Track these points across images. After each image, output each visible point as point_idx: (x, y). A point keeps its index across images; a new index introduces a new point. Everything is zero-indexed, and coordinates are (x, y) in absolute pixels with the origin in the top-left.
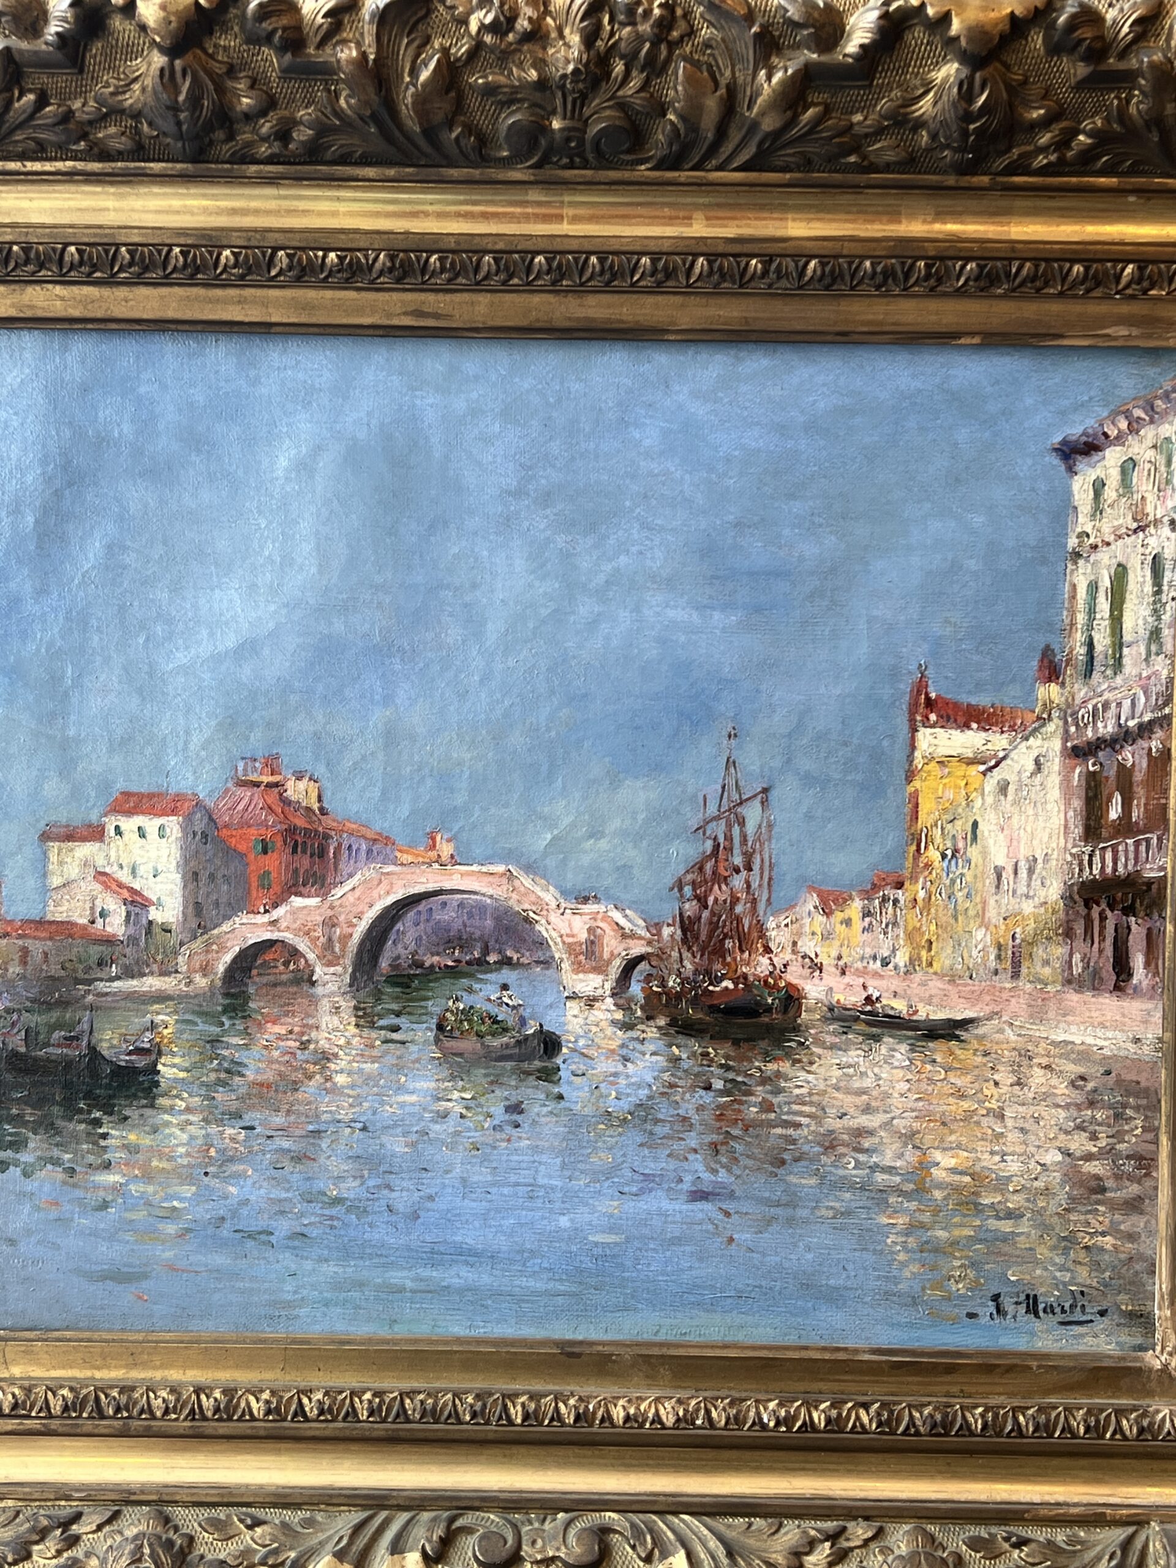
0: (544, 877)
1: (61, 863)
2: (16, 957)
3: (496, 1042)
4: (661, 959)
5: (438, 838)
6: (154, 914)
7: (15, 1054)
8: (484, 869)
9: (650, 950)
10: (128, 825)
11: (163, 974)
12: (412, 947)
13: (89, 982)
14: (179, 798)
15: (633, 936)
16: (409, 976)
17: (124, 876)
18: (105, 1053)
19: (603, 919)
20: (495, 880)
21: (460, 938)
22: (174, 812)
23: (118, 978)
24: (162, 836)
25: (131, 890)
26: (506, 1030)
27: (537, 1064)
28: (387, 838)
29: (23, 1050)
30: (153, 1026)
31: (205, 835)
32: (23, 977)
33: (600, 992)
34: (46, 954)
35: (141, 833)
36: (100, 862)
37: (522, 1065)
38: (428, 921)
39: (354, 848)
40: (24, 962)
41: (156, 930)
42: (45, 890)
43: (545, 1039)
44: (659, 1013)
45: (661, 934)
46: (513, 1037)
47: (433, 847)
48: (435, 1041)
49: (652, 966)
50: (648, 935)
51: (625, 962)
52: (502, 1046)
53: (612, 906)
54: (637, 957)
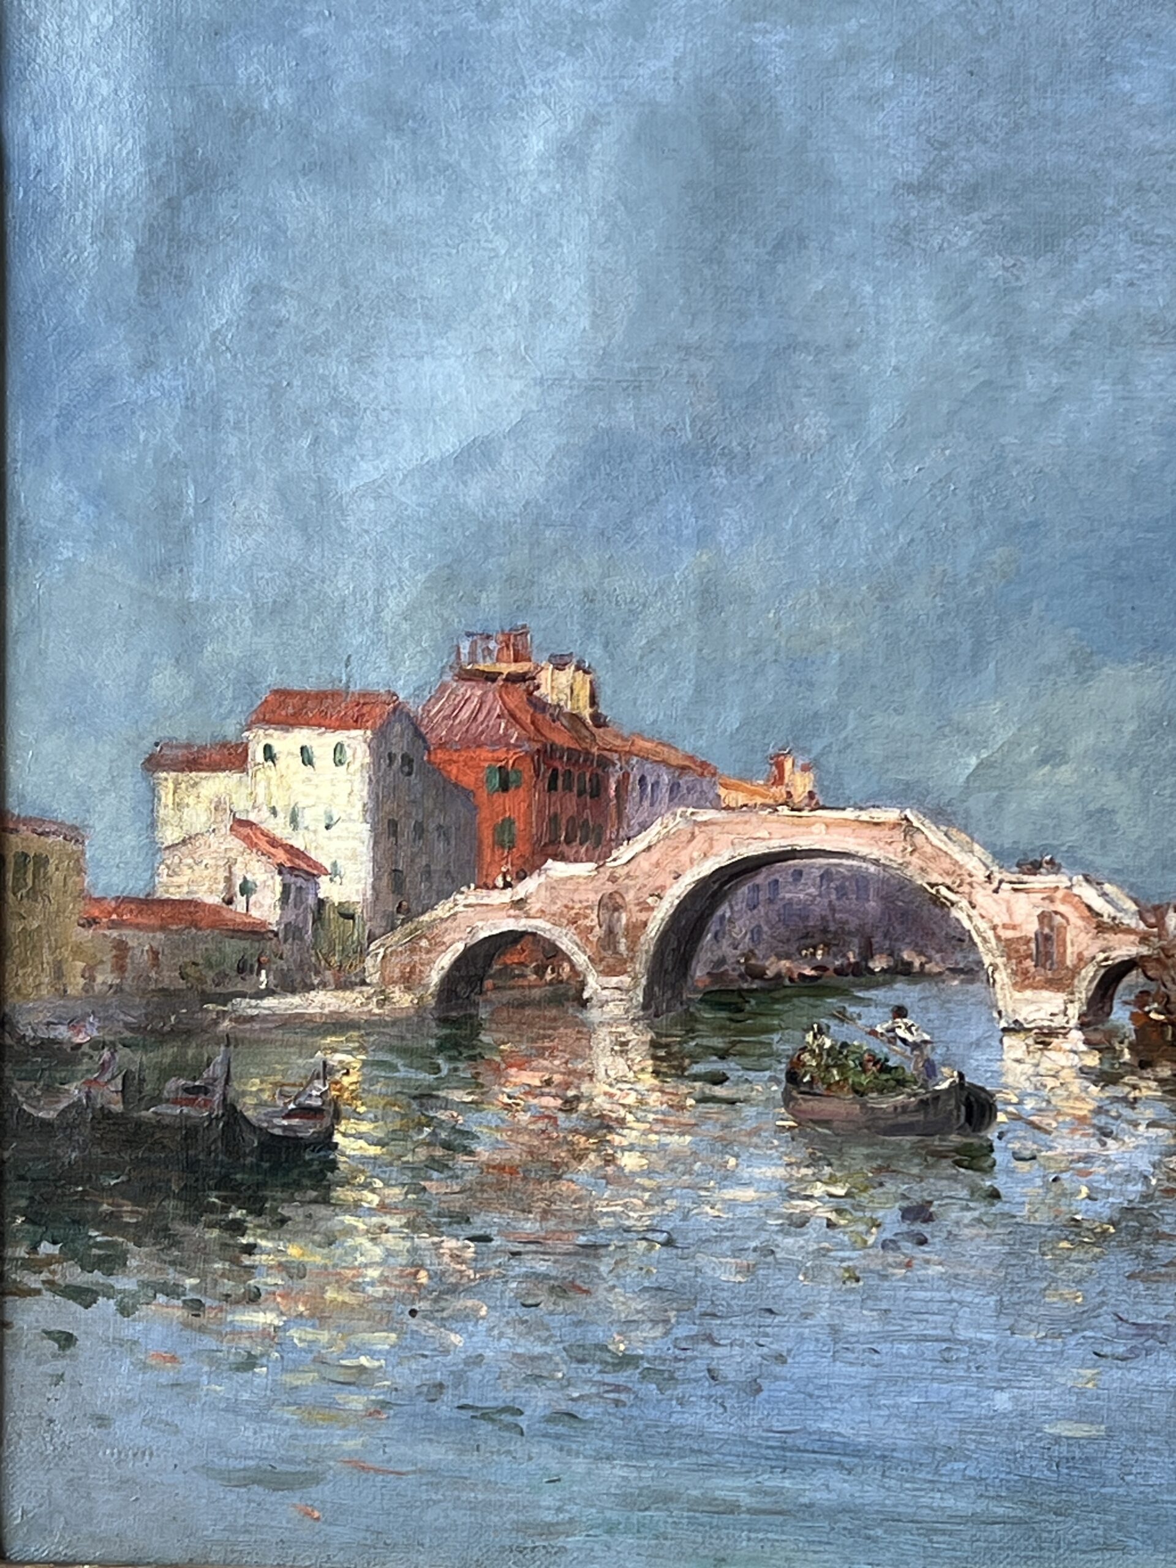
0: (964, 829)
1: (178, 806)
2: (108, 957)
3: (886, 1103)
4: (1165, 967)
5: (788, 765)
6: (327, 889)
7: (106, 1114)
8: (864, 816)
9: (1145, 951)
10: (287, 743)
11: (343, 985)
12: (746, 944)
13: (225, 999)
14: (366, 699)
15: (1116, 928)
16: (740, 992)
17: (279, 828)
18: (249, 1114)
19: (1064, 901)
20: (884, 833)
21: (825, 931)
22: (357, 723)
23: (270, 992)
24: (339, 763)
25: (291, 850)
26: (901, 1083)
27: (955, 1139)
28: (704, 765)
29: (118, 1108)
30: (326, 1071)
31: (407, 760)
32: (119, 989)
33: (1059, 1021)
34: (155, 954)
35: (306, 757)
36: (241, 805)
37: (928, 1140)
38: (771, 901)
39: (650, 780)
40: (120, 968)
41: (330, 914)
42: (154, 850)
43: (967, 1098)
44: (1161, 1056)
45: (1164, 924)
46: (915, 1095)
47: (779, 780)
48: (784, 1100)
49: (1149, 978)
50: (1142, 926)
51: (1102, 971)
52: (896, 1108)
53: (1081, 877)
54: (1123, 962)
